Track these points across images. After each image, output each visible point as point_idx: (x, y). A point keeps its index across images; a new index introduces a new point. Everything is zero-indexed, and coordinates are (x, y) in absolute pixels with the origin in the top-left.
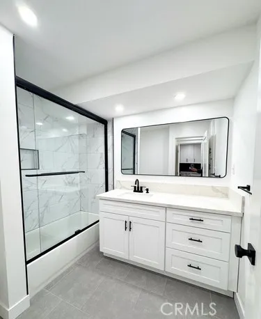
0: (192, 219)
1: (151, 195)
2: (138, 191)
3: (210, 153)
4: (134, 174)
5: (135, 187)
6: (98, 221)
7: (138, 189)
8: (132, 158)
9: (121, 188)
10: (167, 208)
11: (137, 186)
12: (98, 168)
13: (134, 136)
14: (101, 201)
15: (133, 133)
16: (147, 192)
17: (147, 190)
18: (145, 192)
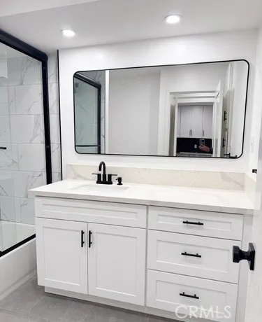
0: (187, 222)
1: (126, 188)
2: (104, 182)
3: (224, 119)
4: (99, 153)
5: (99, 175)
6: (34, 236)
7: (104, 179)
8: (95, 125)
9: (74, 178)
10: (149, 205)
11: (102, 172)
12: (31, 141)
13: (99, 87)
14: (37, 199)
15: (97, 80)
16: (120, 184)
17: (120, 180)
18: (115, 183)
